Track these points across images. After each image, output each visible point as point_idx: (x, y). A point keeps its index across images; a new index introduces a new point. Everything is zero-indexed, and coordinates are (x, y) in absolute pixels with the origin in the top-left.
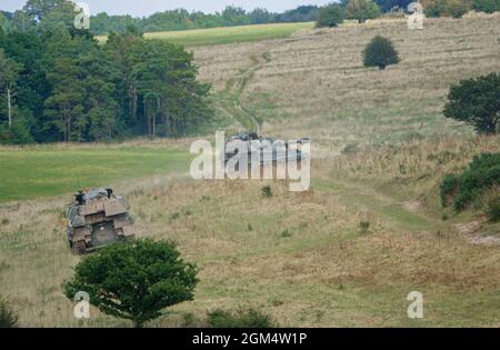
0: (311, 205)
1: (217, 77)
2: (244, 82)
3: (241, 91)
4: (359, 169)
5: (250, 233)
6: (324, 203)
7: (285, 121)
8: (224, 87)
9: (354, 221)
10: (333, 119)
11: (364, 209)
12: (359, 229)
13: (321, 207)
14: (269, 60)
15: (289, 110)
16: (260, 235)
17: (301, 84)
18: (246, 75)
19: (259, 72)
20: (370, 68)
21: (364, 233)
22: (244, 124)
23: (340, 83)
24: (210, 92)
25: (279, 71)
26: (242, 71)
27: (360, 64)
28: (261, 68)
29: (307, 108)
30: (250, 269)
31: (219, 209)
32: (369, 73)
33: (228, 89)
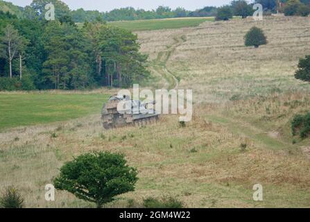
0: (210, 133)
1: (152, 51)
2: (169, 54)
3: (167, 60)
4: (241, 110)
5: (172, 149)
6: (218, 131)
7: (195, 79)
8: (156, 57)
9: (237, 143)
10: (225, 79)
11: (243, 136)
12: (240, 149)
13: (216, 134)
14: (185, 41)
15: (197, 72)
16: (177, 151)
17: (205, 56)
18: (170, 49)
19: (178, 48)
20: (249, 47)
21: (243, 151)
22: (168, 81)
23: (230, 55)
24: (148, 60)
25: (192, 47)
26: (168, 47)
27: (243, 44)
28: (180, 45)
29: (209, 71)
30: (171, 172)
31: (152, 134)
32: (249, 50)
33: (159, 58)
